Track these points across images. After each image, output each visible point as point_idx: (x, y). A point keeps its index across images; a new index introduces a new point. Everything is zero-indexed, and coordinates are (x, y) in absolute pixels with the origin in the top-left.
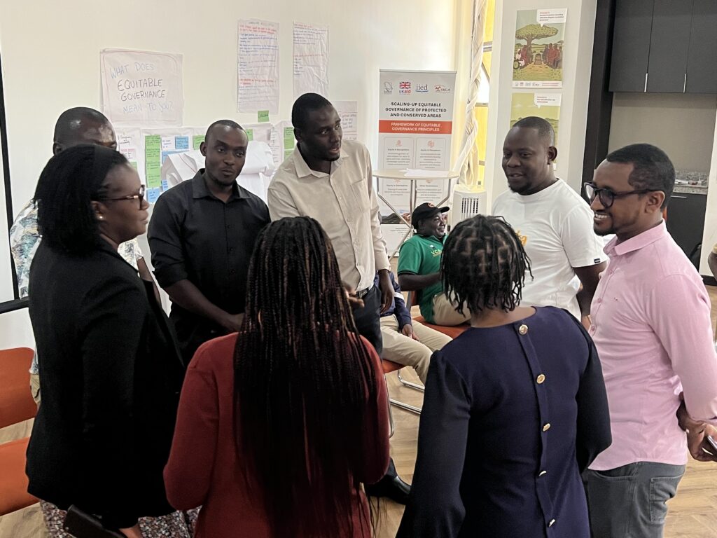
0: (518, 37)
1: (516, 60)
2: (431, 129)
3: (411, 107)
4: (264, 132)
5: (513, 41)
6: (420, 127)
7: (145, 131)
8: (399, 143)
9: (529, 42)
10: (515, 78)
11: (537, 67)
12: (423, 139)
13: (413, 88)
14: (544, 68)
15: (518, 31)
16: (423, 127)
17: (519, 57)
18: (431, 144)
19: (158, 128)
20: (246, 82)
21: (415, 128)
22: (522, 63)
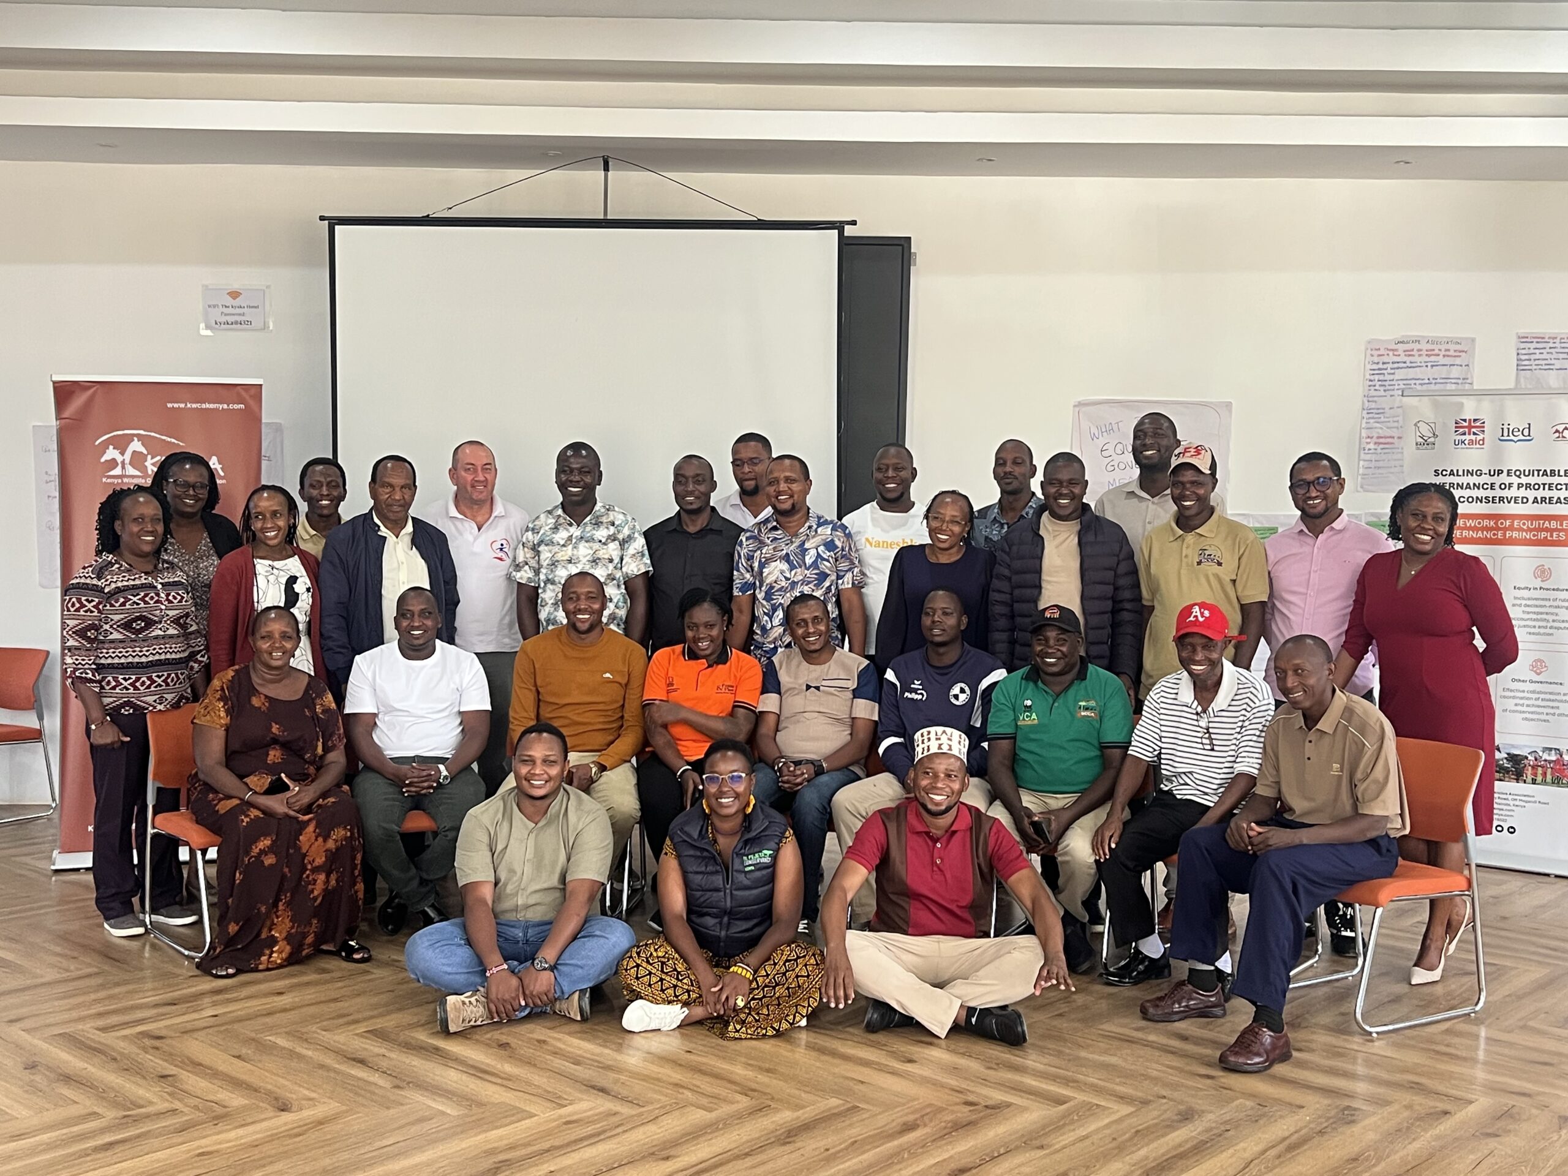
2: (1543, 535)
3: (1485, 478)
6: (1511, 528)
13: (1492, 433)
16: (1520, 530)
18: (1542, 572)
21: (1498, 531)
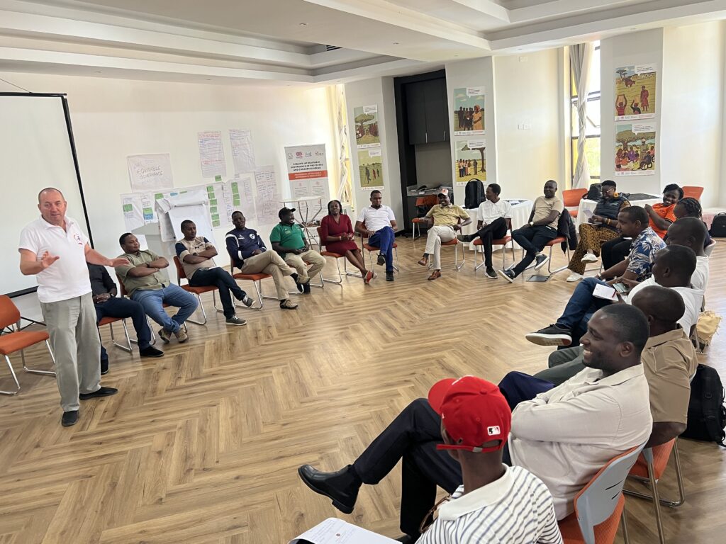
0: (356, 122)
1: (357, 134)
2: (316, 175)
3: (304, 165)
4: (220, 187)
5: (354, 124)
6: (310, 175)
7: (154, 192)
8: (300, 185)
9: (362, 123)
10: (358, 143)
11: (367, 136)
12: (312, 181)
13: (304, 155)
14: (370, 137)
15: (356, 119)
17: (358, 132)
18: (317, 183)
19: (161, 190)
20: (206, 162)
21: (308, 175)
22: (360, 135)
